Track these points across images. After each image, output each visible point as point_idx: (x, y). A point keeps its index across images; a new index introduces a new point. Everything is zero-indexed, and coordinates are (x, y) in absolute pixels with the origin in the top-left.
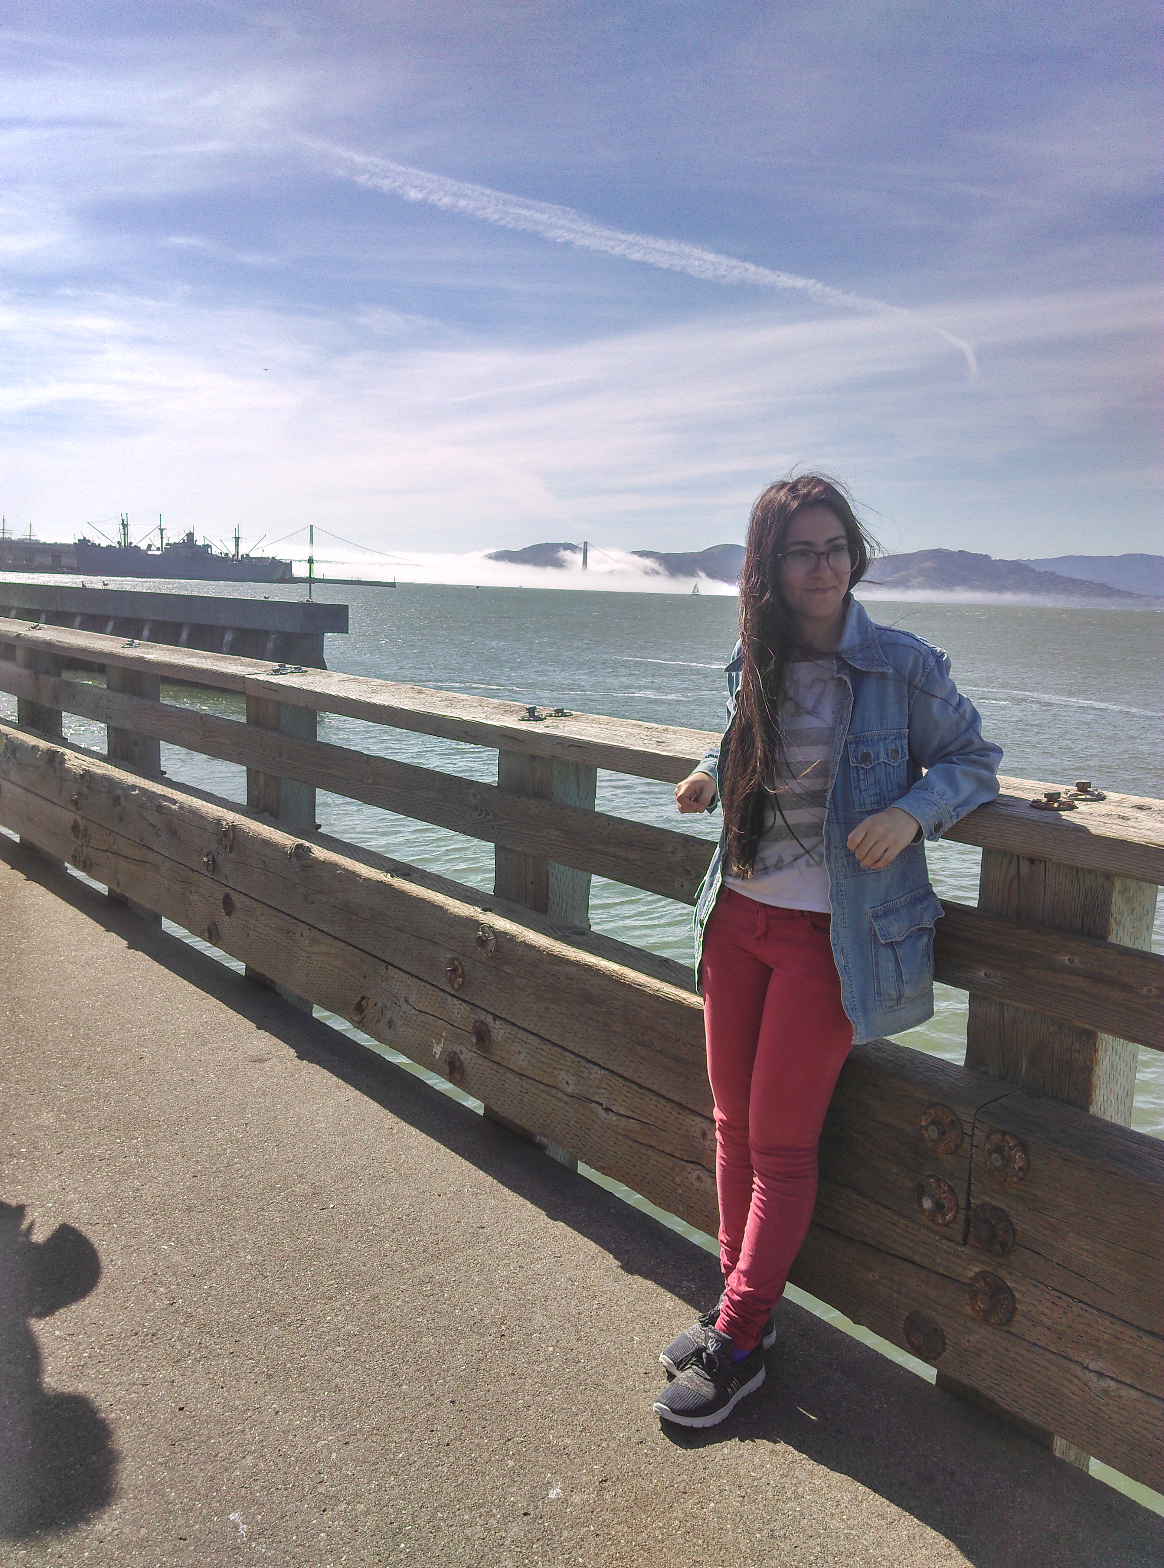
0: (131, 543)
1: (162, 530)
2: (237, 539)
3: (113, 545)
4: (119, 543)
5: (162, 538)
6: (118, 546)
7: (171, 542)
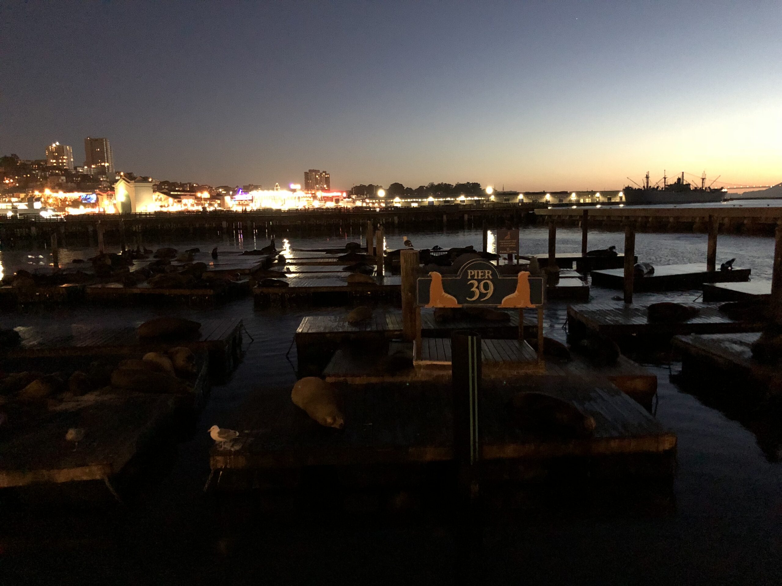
0: (650, 187)
1: (665, 178)
2: (703, 179)
3: (640, 188)
4: (644, 187)
5: (665, 182)
6: (643, 189)
7: (669, 184)
